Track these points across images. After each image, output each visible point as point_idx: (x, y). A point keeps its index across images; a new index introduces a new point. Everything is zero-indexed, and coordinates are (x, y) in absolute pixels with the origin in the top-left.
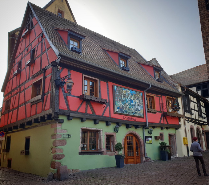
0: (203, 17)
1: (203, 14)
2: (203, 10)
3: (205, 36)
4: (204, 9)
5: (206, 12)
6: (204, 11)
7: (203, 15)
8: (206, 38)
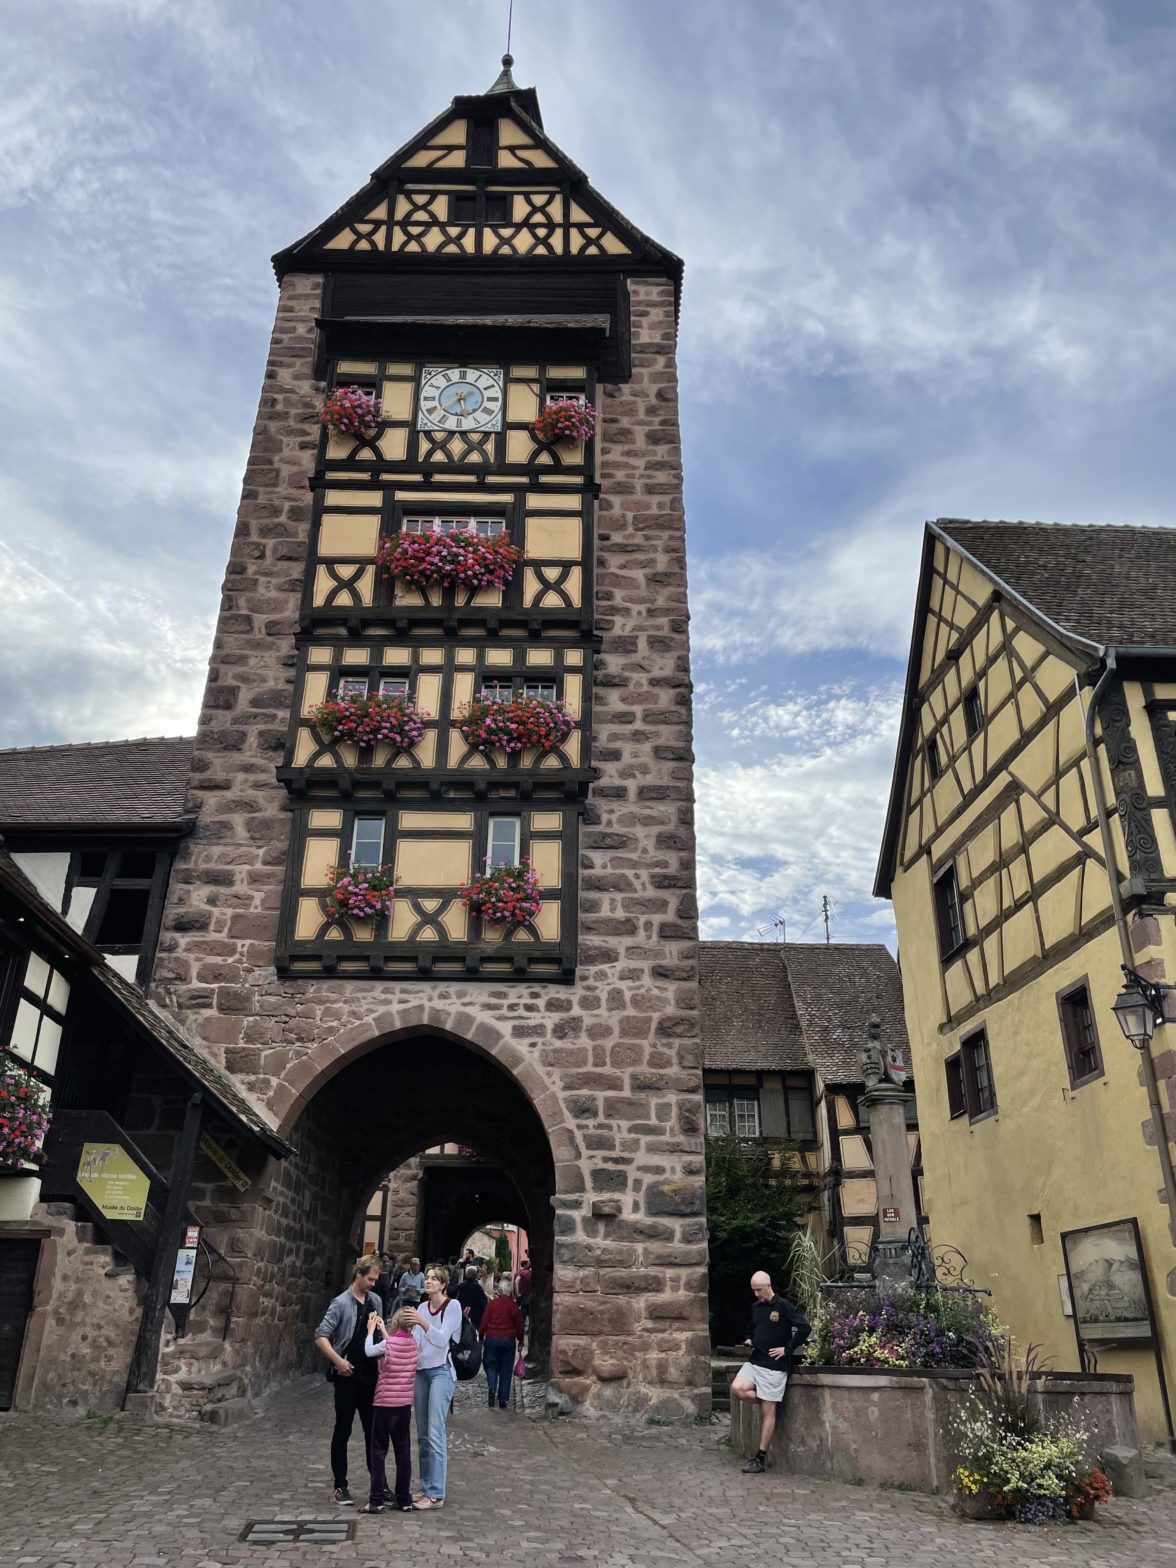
0: (279, 407)
1: (282, 390)
2: (289, 366)
3: (254, 525)
4: (298, 362)
5: (305, 387)
6: (297, 377)
7: (279, 397)
8: (254, 538)
